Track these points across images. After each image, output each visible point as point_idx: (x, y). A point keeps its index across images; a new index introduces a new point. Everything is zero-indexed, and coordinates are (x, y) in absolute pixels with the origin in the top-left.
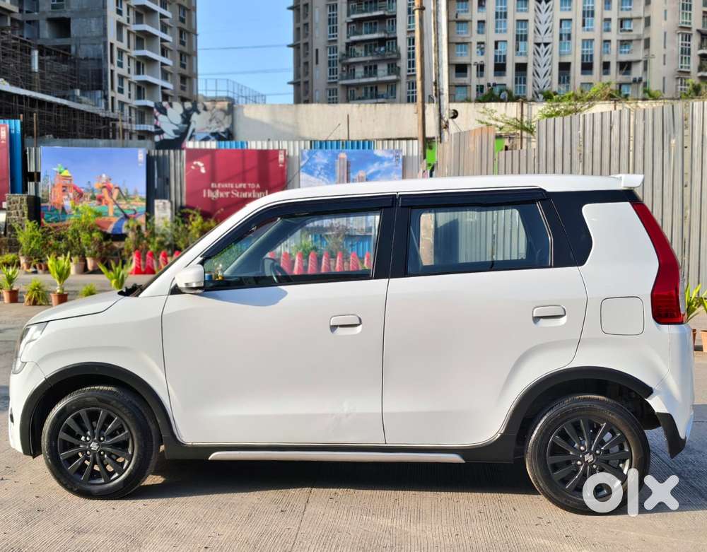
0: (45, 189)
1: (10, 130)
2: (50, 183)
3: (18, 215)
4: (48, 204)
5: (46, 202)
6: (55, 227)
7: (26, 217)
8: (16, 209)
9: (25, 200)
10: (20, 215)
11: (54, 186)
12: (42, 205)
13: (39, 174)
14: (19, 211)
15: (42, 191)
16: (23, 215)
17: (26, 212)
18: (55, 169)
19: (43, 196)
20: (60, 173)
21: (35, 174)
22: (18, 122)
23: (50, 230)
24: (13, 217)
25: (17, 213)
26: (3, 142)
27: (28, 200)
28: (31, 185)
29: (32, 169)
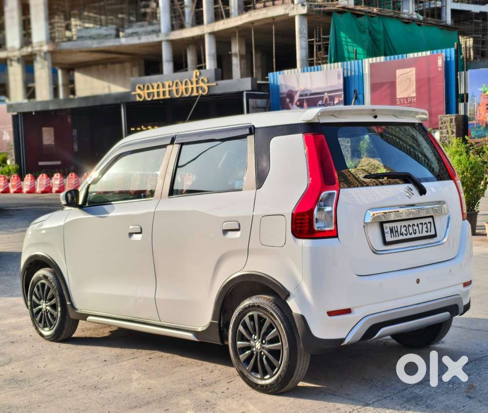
0: (472, 109)
1: (446, 57)
2: (475, 103)
3: (448, 134)
4: (474, 122)
5: (473, 120)
6: (477, 143)
7: (454, 135)
8: (446, 128)
9: (453, 120)
10: (450, 132)
11: (479, 105)
12: (469, 122)
13: (467, 95)
14: (449, 130)
15: (470, 110)
16: (453, 133)
17: (455, 130)
18: (480, 89)
19: (470, 114)
20: (485, 92)
21: (465, 95)
22: (453, 50)
23: (472, 145)
24: (444, 135)
25: (448, 131)
26: (439, 69)
27: (456, 119)
28: (461, 106)
29: (462, 91)
